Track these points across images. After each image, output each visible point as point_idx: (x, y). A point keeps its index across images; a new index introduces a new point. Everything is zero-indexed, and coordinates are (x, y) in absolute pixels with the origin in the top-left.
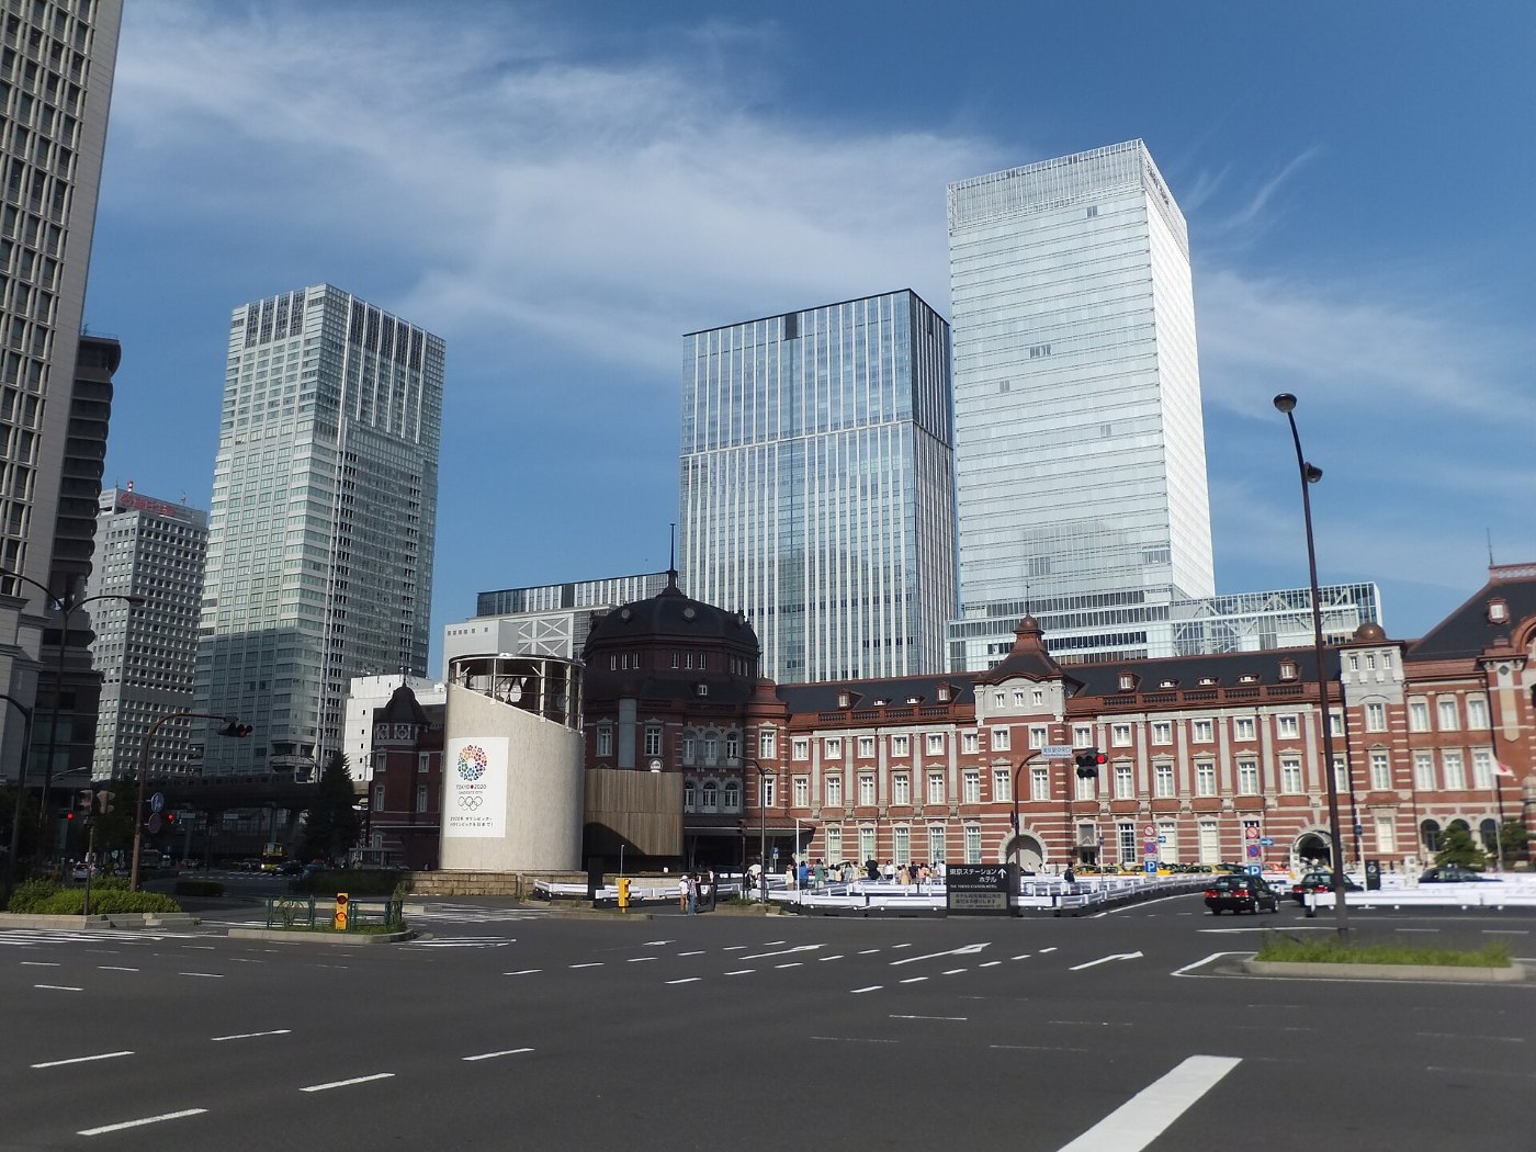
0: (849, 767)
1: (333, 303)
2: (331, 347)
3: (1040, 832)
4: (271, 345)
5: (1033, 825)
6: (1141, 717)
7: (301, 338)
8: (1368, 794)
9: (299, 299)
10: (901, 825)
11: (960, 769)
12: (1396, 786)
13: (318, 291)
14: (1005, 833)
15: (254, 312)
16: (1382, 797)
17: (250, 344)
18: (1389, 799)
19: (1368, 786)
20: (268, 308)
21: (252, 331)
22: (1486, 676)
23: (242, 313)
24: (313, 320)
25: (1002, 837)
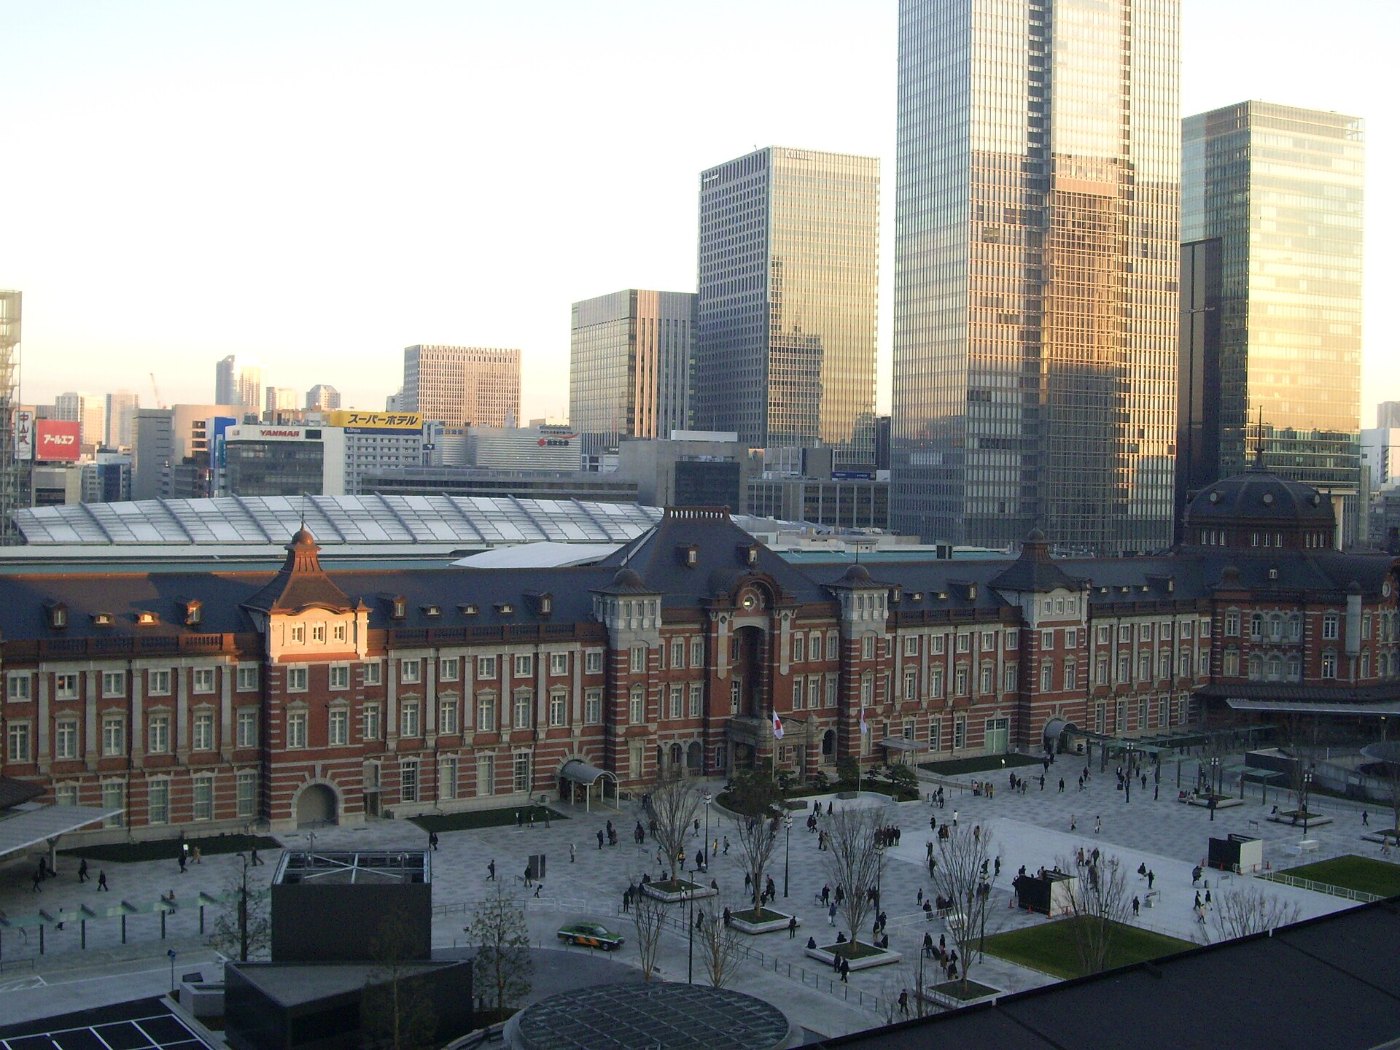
0: (92, 710)
3: (337, 780)
5: (330, 772)
6: (430, 653)
8: (627, 728)
10: (161, 777)
11: (234, 709)
12: (648, 720)
14: (300, 783)
16: (637, 730)
18: (643, 732)
19: (627, 722)
22: (709, 622)
25: (296, 787)
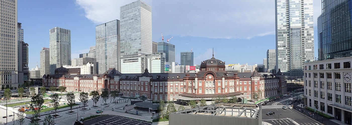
1: (57, 29)
2: (58, 34)
4: (53, 33)
7: (55, 33)
9: (54, 29)
13: (56, 28)
15: (51, 30)
17: (51, 33)
20: (52, 29)
21: (51, 32)
23: (50, 30)
24: (56, 30)
